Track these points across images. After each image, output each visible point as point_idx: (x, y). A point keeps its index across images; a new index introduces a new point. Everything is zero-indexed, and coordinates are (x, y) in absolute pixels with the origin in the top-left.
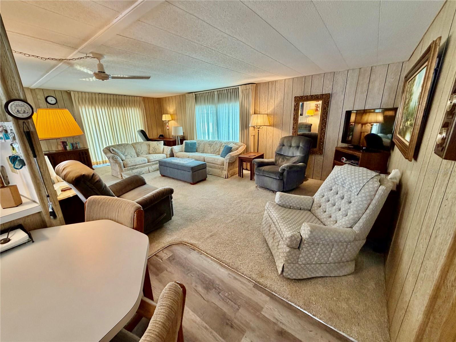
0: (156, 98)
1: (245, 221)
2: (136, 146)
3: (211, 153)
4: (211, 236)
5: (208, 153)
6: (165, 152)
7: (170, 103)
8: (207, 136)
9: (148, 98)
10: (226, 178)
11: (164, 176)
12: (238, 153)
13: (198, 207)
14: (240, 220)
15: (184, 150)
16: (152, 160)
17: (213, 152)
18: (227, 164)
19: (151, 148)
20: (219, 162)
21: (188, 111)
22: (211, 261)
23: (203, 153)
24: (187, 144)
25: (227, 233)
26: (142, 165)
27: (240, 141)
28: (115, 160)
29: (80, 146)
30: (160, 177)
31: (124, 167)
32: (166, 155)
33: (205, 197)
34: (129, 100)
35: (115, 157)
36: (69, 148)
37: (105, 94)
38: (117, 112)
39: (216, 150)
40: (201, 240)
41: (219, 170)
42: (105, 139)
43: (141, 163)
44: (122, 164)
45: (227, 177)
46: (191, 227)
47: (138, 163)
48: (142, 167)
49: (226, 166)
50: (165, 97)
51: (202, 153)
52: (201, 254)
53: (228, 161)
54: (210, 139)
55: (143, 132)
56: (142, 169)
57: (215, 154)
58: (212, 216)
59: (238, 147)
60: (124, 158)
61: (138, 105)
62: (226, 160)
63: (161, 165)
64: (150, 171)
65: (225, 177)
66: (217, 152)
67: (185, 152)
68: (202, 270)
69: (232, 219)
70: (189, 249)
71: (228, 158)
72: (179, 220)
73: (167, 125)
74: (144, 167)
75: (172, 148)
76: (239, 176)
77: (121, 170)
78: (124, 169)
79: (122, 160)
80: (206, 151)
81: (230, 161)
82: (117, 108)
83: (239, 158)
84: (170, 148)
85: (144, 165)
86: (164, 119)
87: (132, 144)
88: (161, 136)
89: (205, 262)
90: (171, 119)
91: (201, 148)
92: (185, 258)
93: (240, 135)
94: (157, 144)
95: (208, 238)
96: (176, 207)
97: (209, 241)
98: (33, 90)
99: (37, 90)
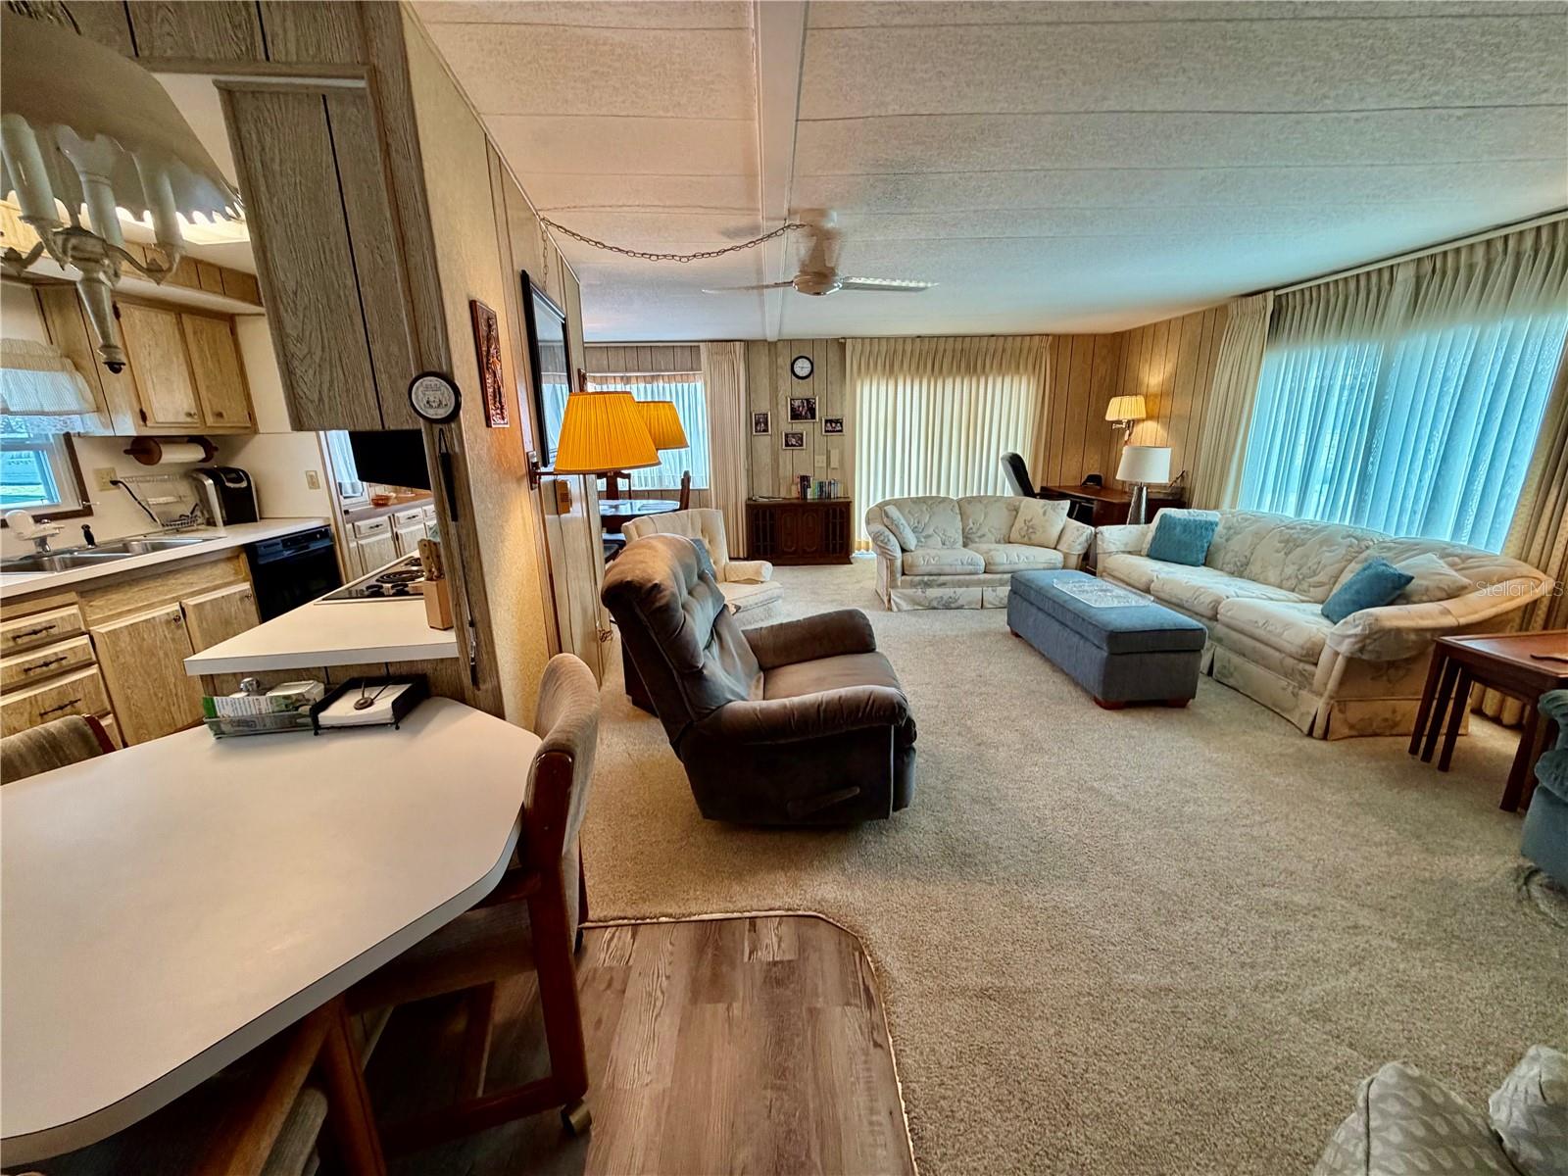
0: (1105, 336)
1: (1238, 1043)
2: (969, 509)
3: (1280, 587)
4: (983, 994)
5: (1266, 582)
6: (1063, 546)
7: (1156, 350)
8: (1293, 499)
9: (1073, 336)
10: (1310, 734)
11: (1017, 635)
12: (1448, 621)
13: (1040, 821)
14: (1212, 1017)
15: (1146, 546)
16: (1001, 568)
17: (1294, 582)
18: (1340, 662)
19: (1019, 523)
20: (1293, 640)
21: (1222, 377)
22: (883, 1117)
23: (1241, 576)
24: (1166, 525)
25: (1073, 1036)
26: (961, 577)
27: (1514, 549)
28: (880, 547)
29: (837, 492)
30: (1004, 634)
31: (903, 574)
32: (1066, 556)
33: (1111, 788)
34: (1004, 350)
35: (882, 538)
36: (812, 494)
37: (932, 337)
38: (955, 392)
39: (1315, 573)
40: (928, 982)
41: (1284, 683)
42: (902, 477)
43: (959, 569)
44: (899, 563)
45: (1318, 731)
46: (939, 892)
47: (947, 569)
48: (960, 584)
49: (1328, 672)
50: (1141, 325)
51: (1232, 574)
52: (876, 1045)
53: (1345, 648)
54: (1310, 515)
55: (1016, 463)
56: (960, 591)
57: (1303, 592)
58: (1072, 898)
59: (1466, 581)
60: (911, 541)
61: (1030, 367)
62: (1339, 637)
63: (1015, 593)
64: (986, 604)
65: (1306, 729)
66: (1321, 585)
67: (1149, 556)
68: (820, 1123)
69: (1166, 981)
70: (856, 984)
71: (1353, 631)
72: (926, 832)
73: (1126, 438)
74: (968, 584)
75: (1096, 534)
76: (1414, 750)
77: (892, 584)
78: (900, 578)
79: (903, 550)
80: (1255, 568)
81: (1362, 650)
82: (958, 381)
83: (1445, 650)
84: (1089, 529)
85: (967, 577)
86: (1110, 416)
87: (959, 502)
88: (1091, 478)
89: (860, 1099)
90: (1144, 416)
91: (1237, 547)
92: (813, 1012)
93: (1526, 512)
94: (1041, 511)
95: (964, 990)
96: (960, 778)
97: (955, 1008)
98: (772, 346)
99: (780, 345)
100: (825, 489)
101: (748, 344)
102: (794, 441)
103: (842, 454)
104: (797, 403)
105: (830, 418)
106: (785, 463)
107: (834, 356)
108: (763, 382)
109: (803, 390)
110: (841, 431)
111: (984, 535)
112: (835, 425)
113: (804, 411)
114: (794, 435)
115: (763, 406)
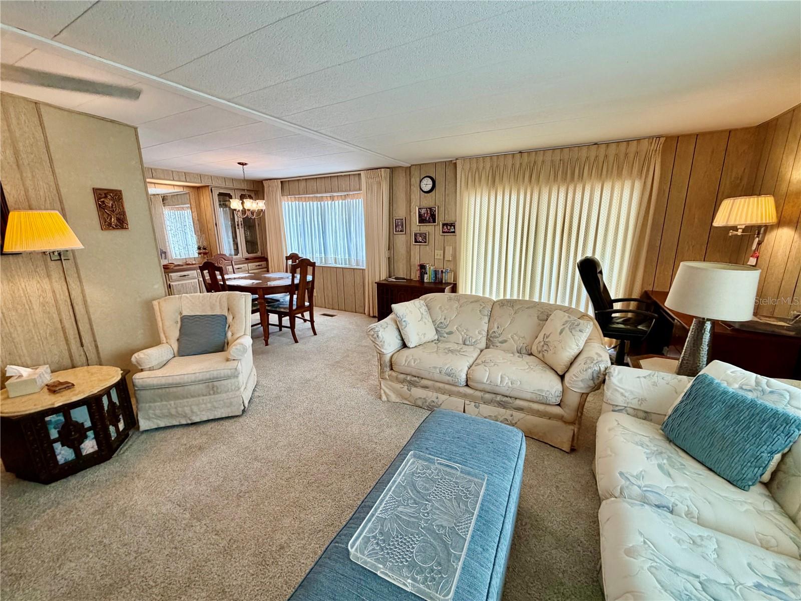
0: (745, 130)
9: (698, 135)
19: (541, 336)
26: (441, 385)
31: (391, 369)
32: (565, 390)
34: (605, 158)
36: (428, 279)
43: (437, 377)
44: (387, 358)
47: (426, 375)
48: (442, 391)
56: (442, 397)
73: (754, 247)
74: (449, 393)
77: (382, 374)
79: (404, 346)
85: (447, 387)
87: (494, 304)
90: (775, 221)
94: (559, 329)
98: (408, 170)
99: (412, 169)
100: (439, 276)
101: (392, 170)
102: (421, 239)
103: (455, 250)
104: (423, 211)
105: (446, 222)
106: (415, 254)
107: (450, 173)
108: (401, 196)
109: (428, 201)
110: (454, 232)
111: (505, 341)
112: (450, 228)
113: (428, 217)
114: (421, 235)
115: (401, 213)
